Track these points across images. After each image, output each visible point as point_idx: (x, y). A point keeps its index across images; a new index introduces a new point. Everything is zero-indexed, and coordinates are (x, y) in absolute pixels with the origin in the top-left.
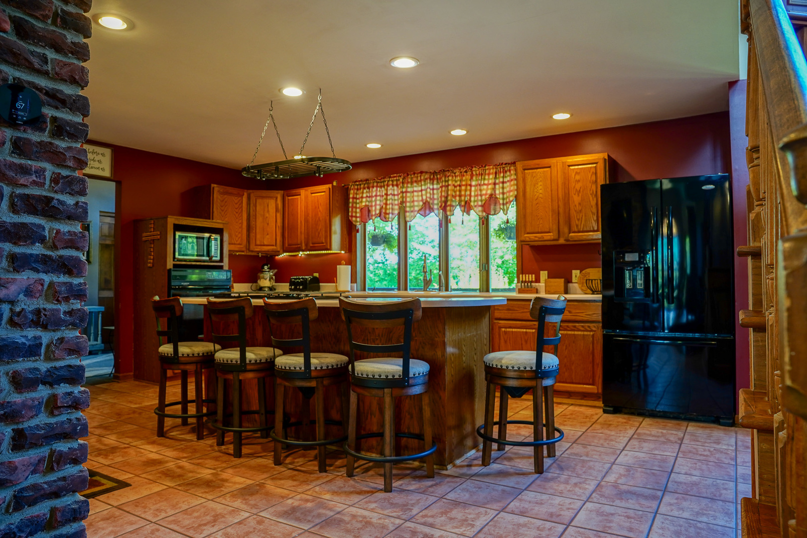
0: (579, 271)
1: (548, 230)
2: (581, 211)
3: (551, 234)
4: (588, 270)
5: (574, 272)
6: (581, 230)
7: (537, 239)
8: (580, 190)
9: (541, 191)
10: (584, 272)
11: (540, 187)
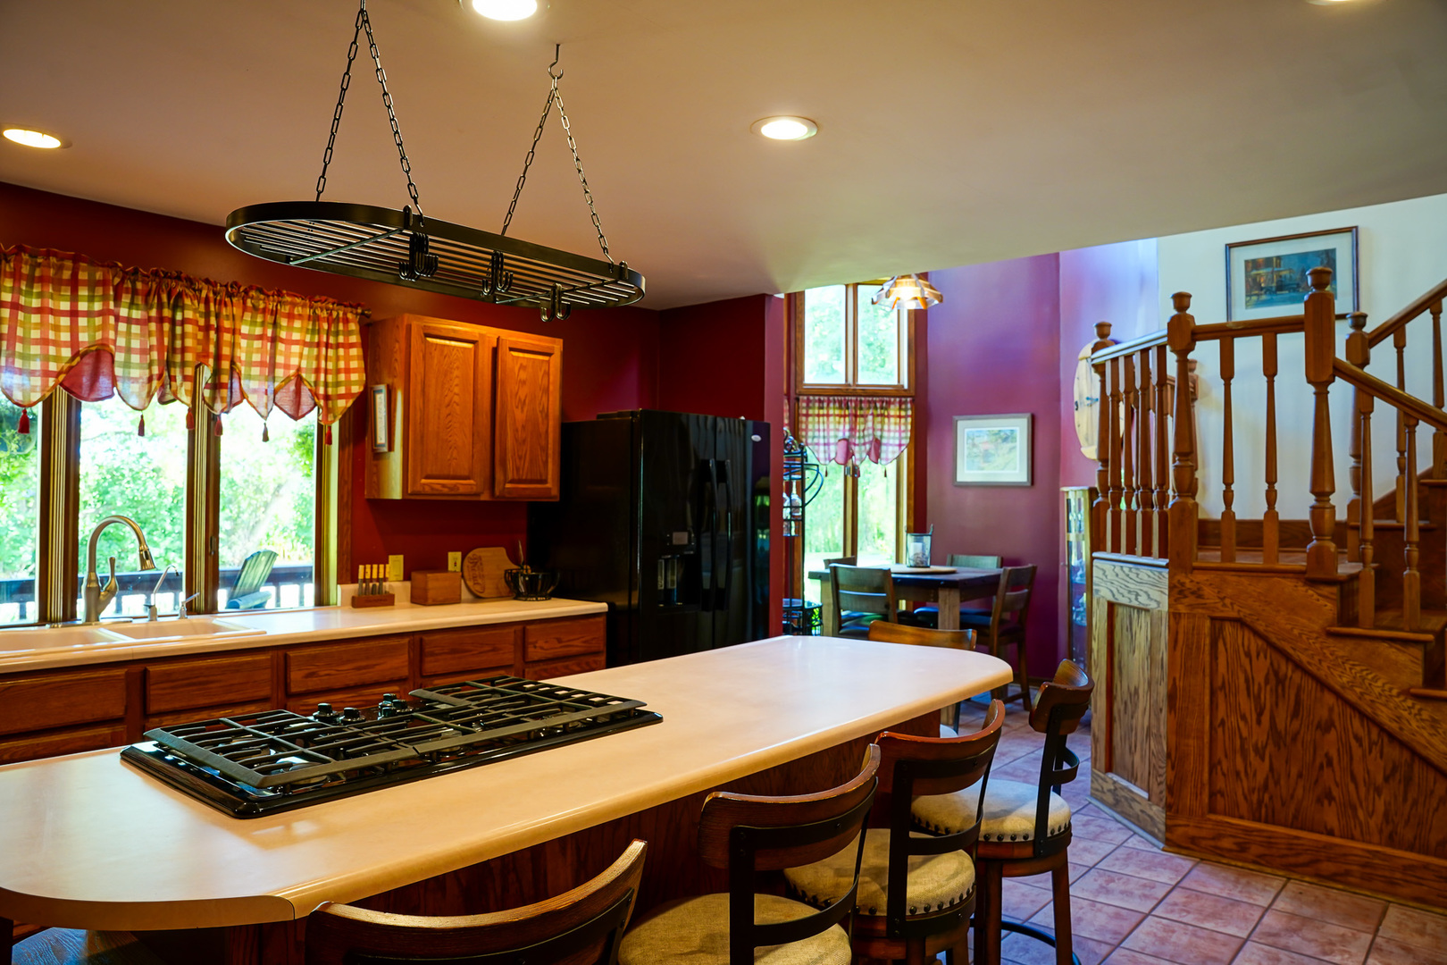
0: (459, 555)
1: (466, 473)
2: (524, 441)
3: (472, 482)
4: (478, 552)
5: (451, 555)
6: (524, 477)
7: (446, 490)
8: (525, 400)
9: (456, 390)
10: (470, 555)
11: (456, 381)
